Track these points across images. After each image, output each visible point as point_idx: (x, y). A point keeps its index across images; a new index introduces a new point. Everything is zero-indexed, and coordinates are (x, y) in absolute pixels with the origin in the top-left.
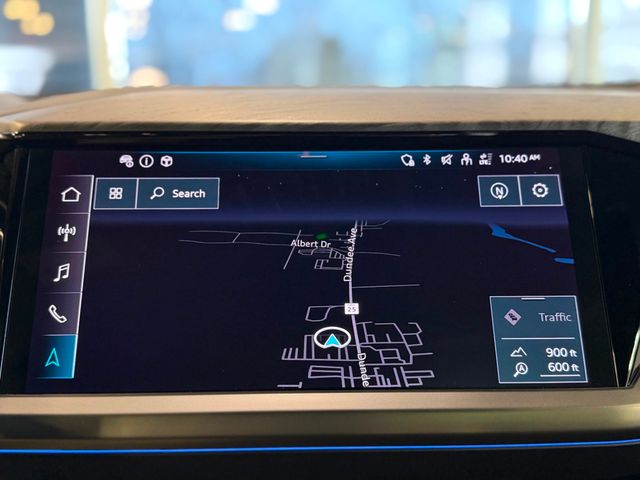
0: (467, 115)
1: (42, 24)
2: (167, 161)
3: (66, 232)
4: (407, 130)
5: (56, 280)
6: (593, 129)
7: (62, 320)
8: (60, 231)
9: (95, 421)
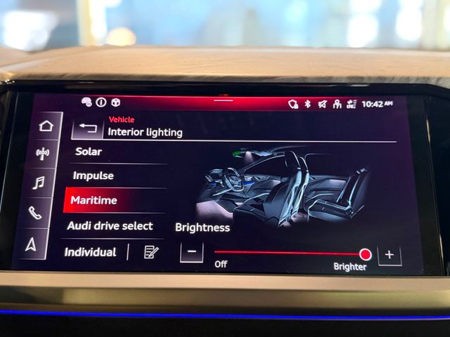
0: (339, 71)
2: (116, 102)
3: (42, 153)
4: (293, 82)
5: (35, 188)
6: (433, 82)
7: (38, 217)
8: (38, 152)
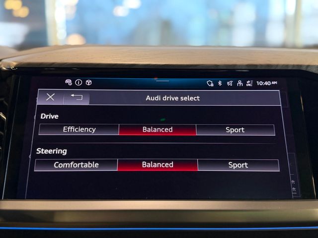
1: (23, 12)
2: (89, 82)
6: (304, 69)
9: (51, 213)
